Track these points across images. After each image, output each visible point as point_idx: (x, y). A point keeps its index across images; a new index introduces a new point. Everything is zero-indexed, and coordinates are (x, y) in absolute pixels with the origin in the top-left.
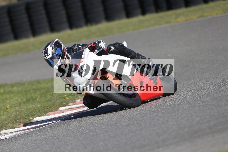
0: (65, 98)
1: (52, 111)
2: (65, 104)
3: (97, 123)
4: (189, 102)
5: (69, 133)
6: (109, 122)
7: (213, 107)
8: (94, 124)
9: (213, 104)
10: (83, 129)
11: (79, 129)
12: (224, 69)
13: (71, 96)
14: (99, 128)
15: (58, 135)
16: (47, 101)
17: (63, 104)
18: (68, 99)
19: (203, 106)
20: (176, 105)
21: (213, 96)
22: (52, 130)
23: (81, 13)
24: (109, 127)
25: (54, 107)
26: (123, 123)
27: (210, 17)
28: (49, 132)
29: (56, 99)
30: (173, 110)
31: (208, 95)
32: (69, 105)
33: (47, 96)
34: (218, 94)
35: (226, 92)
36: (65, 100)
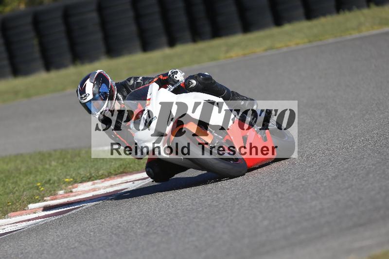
0: (37, 188)
1: (17, 211)
2: (37, 199)
3: (93, 230)
4: (250, 194)
5: (46, 248)
6: (114, 229)
7: (290, 202)
8: (88, 232)
9: (291, 197)
10: (69, 241)
11: (62, 241)
12: (309, 137)
13: (48, 185)
14: (97, 240)
15: (26, 251)
16: (8, 194)
17: (35, 198)
18: (43, 190)
19: (274, 201)
20: (229, 200)
21: (290, 184)
22: (17, 243)
23: (64, 43)
24: (114, 237)
25: (20, 204)
26: (138, 231)
27: (285, 49)
28: (10, 246)
29: (22, 190)
30: (223, 207)
31: (282, 182)
32: (45, 201)
33: (8, 184)
34: (299, 180)
35: (313, 177)
36: (37, 191)
